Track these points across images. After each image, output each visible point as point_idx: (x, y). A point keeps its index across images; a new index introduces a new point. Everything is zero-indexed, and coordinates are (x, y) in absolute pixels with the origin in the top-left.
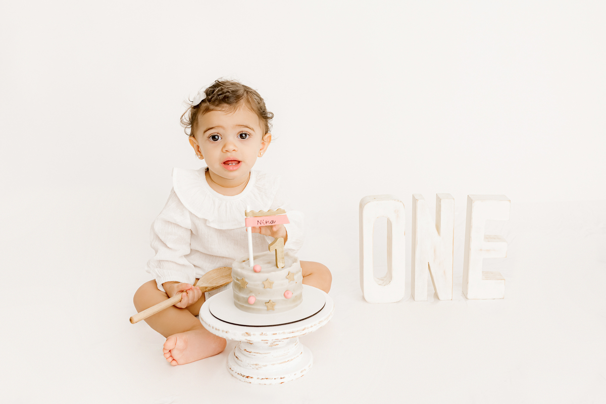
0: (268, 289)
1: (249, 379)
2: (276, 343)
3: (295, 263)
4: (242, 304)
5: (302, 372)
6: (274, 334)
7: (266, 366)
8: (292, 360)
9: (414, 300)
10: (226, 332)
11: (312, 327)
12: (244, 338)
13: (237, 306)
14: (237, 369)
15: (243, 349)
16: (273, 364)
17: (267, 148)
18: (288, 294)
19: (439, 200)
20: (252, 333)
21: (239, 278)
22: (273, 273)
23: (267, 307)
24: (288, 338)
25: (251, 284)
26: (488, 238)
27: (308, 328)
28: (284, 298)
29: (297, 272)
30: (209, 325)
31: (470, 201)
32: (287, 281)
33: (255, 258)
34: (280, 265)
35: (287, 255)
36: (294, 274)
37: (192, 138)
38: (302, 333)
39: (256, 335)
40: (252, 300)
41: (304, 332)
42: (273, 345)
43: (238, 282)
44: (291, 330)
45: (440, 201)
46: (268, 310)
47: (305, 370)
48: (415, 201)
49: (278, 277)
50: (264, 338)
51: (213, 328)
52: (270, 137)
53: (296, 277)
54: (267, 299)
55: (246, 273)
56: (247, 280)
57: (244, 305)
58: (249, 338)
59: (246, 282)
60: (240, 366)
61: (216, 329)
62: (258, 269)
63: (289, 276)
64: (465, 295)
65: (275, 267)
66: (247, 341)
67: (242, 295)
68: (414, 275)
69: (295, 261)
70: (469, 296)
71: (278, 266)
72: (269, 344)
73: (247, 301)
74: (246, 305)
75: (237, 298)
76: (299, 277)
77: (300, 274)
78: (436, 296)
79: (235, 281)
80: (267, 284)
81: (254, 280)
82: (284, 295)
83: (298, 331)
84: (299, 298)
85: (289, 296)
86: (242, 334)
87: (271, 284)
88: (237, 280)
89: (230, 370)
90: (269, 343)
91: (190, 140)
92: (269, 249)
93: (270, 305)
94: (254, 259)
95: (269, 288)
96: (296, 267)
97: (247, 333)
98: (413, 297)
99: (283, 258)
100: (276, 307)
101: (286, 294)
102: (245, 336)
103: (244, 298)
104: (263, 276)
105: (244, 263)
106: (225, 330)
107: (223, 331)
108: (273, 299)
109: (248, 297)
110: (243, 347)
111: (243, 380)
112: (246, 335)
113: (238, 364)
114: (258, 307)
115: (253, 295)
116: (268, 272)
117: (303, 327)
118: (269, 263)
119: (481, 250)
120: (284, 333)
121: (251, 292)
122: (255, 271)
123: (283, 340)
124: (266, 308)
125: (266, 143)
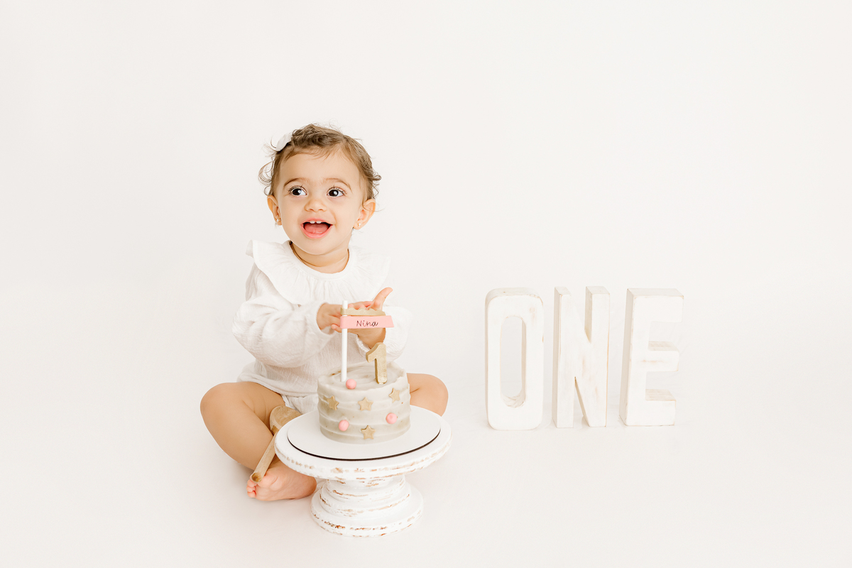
0: (366, 412)
1: (340, 529)
2: (375, 482)
3: (400, 378)
4: (331, 430)
5: (409, 520)
6: (373, 470)
7: (362, 512)
8: (396, 504)
9: (556, 426)
10: (310, 468)
11: (423, 461)
12: (333, 476)
13: (324, 435)
14: (323, 516)
15: (331, 490)
16: (372, 510)
17: (368, 220)
18: (391, 417)
19: (589, 295)
20: (344, 469)
21: (327, 397)
22: (372, 390)
23: (364, 434)
24: (391, 476)
25: (342, 405)
26: (654, 345)
27: (417, 463)
28: (386, 423)
29: (404, 390)
30: (288, 459)
31: (630, 297)
32: (390, 400)
33: (349, 370)
34: (381, 379)
35: (390, 366)
36: (399, 392)
37: (271, 198)
38: (409, 470)
39: (349, 472)
40: (344, 426)
41: (412, 468)
42: (372, 485)
43: (325, 401)
44: (396, 466)
45: (591, 297)
46: (365, 438)
47: (413, 517)
48: (558, 296)
49: (379, 396)
50: (360, 475)
51: (293, 462)
52: (374, 204)
53: (401, 395)
54: (364, 425)
55: (336, 389)
56: (337, 399)
57: (334, 432)
58: (339, 475)
59: (336, 402)
60: (328, 512)
61: (297, 463)
62: (352, 384)
63: (393, 394)
64: (623, 420)
65: (375, 383)
66: (337, 479)
67: (331, 419)
68: (557, 395)
69: (401, 374)
70: (628, 422)
71: (379, 381)
72: (366, 484)
73: (337, 427)
74: (337, 433)
75: (324, 422)
76: (405, 396)
77: (408, 391)
78: (585, 421)
79: (322, 400)
80: (365, 404)
81: (347, 400)
82: (386, 419)
83: (404, 466)
84: (405, 423)
85: (393, 420)
86: (331, 471)
87: (369, 404)
88: (325, 398)
89: (314, 517)
90: (366, 482)
91: (269, 199)
92: (367, 359)
93: (367, 433)
94: (348, 372)
95: (367, 409)
96: (402, 383)
97: (337, 469)
98: (554, 422)
99: (385, 371)
100: (376, 435)
101: (389, 418)
102: (334, 472)
103: (333, 423)
104: (359, 394)
105: (333, 376)
106: (309, 465)
107: (306, 466)
108: (371, 424)
109: (338, 421)
110: (332, 487)
111: (332, 531)
112: (337, 471)
113: (324, 509)
114: (352, 435)
115: (346, 418)
116: (367, 389)
117: (411, 462)
118: (366, 377)
119: (644, 361)
120: (386, 469)
121: (343, 415)
122: (349, 388)
123: (385, 478)
124: (362, 436)
125: (368, 213)
